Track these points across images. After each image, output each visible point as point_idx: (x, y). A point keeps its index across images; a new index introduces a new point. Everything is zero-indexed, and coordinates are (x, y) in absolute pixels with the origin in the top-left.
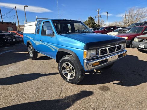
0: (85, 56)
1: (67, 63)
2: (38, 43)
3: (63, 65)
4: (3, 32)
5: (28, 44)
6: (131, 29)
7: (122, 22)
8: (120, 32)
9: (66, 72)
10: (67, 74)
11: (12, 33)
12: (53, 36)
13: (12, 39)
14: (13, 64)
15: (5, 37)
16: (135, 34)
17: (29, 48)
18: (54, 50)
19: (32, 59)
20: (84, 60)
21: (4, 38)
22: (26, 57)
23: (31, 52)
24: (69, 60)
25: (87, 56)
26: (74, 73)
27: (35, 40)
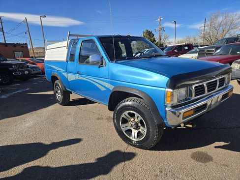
0: (169, 99)
1: (131, 112)
2: (71, 77)
3: (123, 116)
4: (8, 59)
5: (54, 78)
6: (221, 48)
7: (200, 36)
8: (201, 53)
9: (128, 128)
10: (129, 131)
11: (22, 61)
12: (102, 64)
13: (24, 71)
14: (30, 113)
15: (12, 68)
16: (229, 55)
17: (56, 85)
18: (103, 89)
19: (60, 104)
20: (166, 106)
21: (10, 69)
22: (51, 101)
23: (59, 91)
24: (135, 107)
25: (172, 100)
26: (144, 130)
27: (67, 71)
